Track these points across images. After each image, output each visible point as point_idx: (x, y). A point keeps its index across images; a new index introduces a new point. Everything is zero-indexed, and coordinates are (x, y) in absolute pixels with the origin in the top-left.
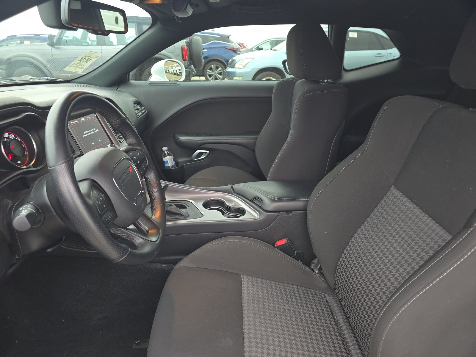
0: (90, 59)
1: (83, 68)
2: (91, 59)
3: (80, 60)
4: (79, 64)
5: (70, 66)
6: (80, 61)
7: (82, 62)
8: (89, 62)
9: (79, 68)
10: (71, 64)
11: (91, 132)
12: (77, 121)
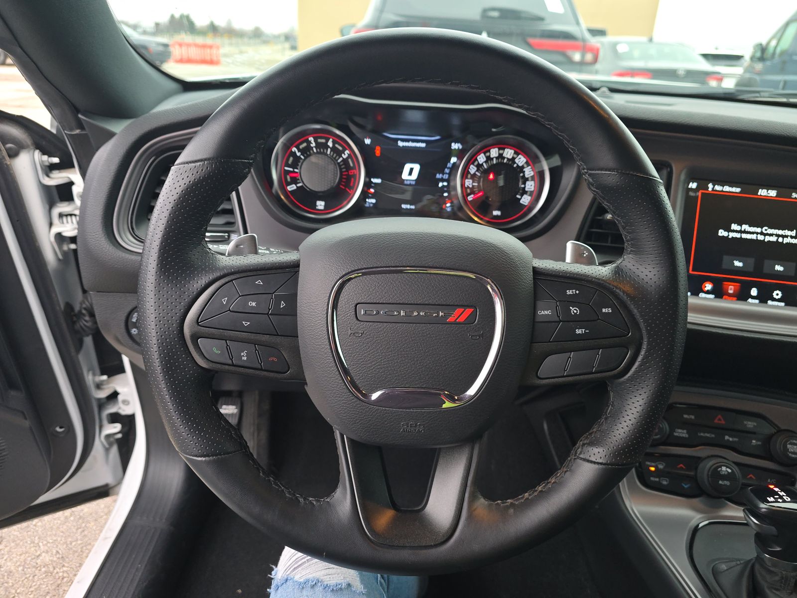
11: (765, 235)
12: (738, 190)
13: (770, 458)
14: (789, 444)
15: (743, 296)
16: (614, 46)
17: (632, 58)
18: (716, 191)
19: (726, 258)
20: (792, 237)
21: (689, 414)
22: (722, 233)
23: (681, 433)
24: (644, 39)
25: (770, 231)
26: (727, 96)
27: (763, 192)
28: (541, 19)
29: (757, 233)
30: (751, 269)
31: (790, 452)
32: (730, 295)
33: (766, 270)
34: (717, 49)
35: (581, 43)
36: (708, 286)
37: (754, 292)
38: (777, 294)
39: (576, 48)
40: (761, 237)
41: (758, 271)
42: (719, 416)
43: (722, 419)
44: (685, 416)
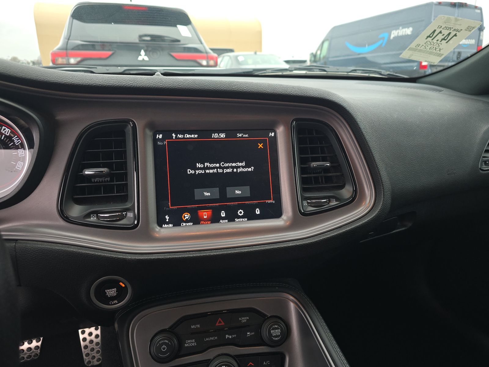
0: (453, 33)
1: (440, 55)
2: (455, 35)
3: (429, 37)
4: (430, 46)
5: (411, 49)
6: (429, 39)
7: (435, 41)
8: (451, 42)
9: (431, 53)
10: (413, 45)
11: (223, 168)
12: (196, 136)
13: (263, 343)
14: (272, 330)
15: (215, 219)
16: (236, 57)
17: (247, 64)
18: (179, 138)
19: (197, 191)
20: (243, 167)
21: (195, 325)
22: (190, 172)
23: (190, 343)
24: (253, 53)
25: (226, 165)
26: (246, 74)
27: (215, 136)
28: (179, 41)
29: (217, 168)
30: (218, 197)
31: (274, 337)
32: (205, 220)
33: (229, 195)
34: (293, 57)
35: (205, 54)
36: (187, 216)
37: (223, 214)
38: (241, 212)
39: (203, 58)
40: (220, 171)
41: (223, 197)
42: (220, 319)
43: (222, 322)
44: (193, 327)
